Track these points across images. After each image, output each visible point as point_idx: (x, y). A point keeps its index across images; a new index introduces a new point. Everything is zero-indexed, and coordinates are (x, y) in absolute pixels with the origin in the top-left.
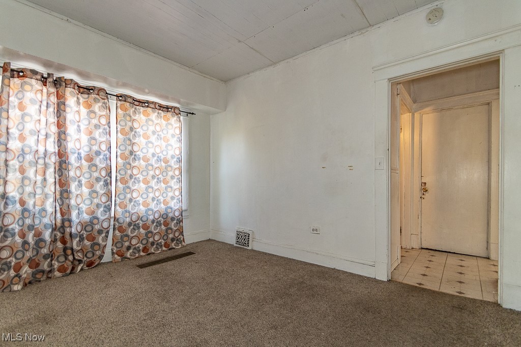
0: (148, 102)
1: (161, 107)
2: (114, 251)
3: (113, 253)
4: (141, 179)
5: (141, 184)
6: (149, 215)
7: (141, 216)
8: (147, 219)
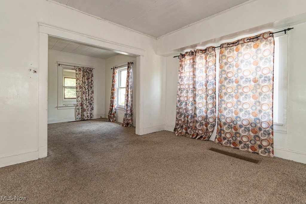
0: (238, 41)
1: (250, 39)
2: (217, 137)
3: (216, 138)
4: (234, 95)
5: (234, 99)
6: (238, 121)
7: (233, 120)
8: (237, 124)
